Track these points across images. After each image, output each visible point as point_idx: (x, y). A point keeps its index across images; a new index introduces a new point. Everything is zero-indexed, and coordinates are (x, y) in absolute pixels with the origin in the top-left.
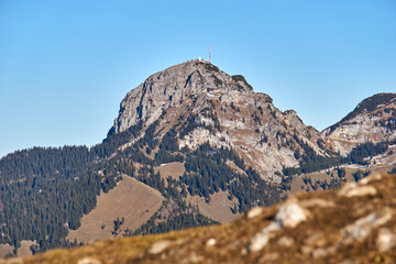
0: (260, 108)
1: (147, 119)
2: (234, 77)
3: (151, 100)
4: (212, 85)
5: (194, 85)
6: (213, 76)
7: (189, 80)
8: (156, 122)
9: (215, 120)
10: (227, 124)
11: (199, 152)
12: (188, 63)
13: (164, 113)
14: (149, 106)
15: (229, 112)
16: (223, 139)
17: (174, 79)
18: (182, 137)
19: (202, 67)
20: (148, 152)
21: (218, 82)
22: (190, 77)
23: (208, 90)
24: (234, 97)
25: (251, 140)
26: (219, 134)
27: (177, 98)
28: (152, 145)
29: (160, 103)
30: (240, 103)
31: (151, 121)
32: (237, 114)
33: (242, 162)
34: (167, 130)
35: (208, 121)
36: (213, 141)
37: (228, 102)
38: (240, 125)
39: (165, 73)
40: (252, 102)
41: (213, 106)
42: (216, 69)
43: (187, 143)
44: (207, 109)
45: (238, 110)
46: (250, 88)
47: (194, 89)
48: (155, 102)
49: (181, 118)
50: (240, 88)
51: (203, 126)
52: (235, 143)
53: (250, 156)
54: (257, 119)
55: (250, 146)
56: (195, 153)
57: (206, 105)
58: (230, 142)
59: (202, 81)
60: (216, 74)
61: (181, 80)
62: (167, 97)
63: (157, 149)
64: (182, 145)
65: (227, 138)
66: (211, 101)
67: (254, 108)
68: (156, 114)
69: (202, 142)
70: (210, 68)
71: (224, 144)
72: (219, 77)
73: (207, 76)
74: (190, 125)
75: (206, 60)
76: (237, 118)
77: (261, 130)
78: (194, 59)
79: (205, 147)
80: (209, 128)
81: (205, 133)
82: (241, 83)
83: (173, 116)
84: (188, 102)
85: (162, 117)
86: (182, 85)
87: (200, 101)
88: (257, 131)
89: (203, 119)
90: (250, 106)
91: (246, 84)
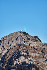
0: (44, 48)
1: (2, 53)
2: (34, 37)
3: (3, 46)
4: (26, 40)
5: (19, 40)
6: (26, 37)
7: (17, 39)
8: (6, 55)
9: (27, 53)
10: (32, 54)
11: (22, 65)
12: (17, 32)
13: (8, 51)
14: (3, 49)
15: (33, 50)
16: (31, 60)
17: (12, 38)
18: (15, 60)
19: (22, 33)
20: (3, 66)
21: (28, 39)
22: (18, 37)
23: (25, 42)
24: (34, 44)
25: (41, 60)
26: (29, 59)
27: (13, 45)
28: (4, 63)
29: (7, 47)
30: (37, 47)
31: (3, 54)
32: (36, 51)
33: (38, 69)
34: (10, 57)
35: (25, 54)
36: (27, 61)
37: (32, 46)
38: (37, 55)
39: (9, 36)
40: (41, 46)
41: (27, 48)
42: (27, 34)
43: (17, 62)
44: (24, 49)
45: (36, 49)
46: (40, 41)
47: (19, 42)
48: (5, 47)
49: (15, 53)
50: (37, 41)
51: (23, 55)
52: (35, 62)
53: (41, 67)
54: (43, 53)
55: (41, 63)
56: (20, 66)
57: (24, 48)
58: (33, 61)
59: (22, 39)
60: (27, 36)
61: (15, 38)
62: (9, 45)
63: (6, 65)
64: (15, 63)
65: (32, 60)
66: (26, 46)
67: (42, 48)
68: (5, 51)
69: (23, 61)
70: (25, 34)
71: (31, 62)
72: (29, 37)
73: (24, 37)
74: (18, 55)
75: (24, 31)
76: (35, 52)
77: (45, 56)
78: (19, 31)
79: (24, 63)
80: (25, 56)
81: (24, 58)
82: (37, 39)
83: (12, 52)
84: (17, 46)
85: (7, 52)
86: (15, 41)
87: (22, 46)
88: (43, 57)
89: (23, 53)
90: (41, 48)
91: (39, 39)
